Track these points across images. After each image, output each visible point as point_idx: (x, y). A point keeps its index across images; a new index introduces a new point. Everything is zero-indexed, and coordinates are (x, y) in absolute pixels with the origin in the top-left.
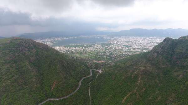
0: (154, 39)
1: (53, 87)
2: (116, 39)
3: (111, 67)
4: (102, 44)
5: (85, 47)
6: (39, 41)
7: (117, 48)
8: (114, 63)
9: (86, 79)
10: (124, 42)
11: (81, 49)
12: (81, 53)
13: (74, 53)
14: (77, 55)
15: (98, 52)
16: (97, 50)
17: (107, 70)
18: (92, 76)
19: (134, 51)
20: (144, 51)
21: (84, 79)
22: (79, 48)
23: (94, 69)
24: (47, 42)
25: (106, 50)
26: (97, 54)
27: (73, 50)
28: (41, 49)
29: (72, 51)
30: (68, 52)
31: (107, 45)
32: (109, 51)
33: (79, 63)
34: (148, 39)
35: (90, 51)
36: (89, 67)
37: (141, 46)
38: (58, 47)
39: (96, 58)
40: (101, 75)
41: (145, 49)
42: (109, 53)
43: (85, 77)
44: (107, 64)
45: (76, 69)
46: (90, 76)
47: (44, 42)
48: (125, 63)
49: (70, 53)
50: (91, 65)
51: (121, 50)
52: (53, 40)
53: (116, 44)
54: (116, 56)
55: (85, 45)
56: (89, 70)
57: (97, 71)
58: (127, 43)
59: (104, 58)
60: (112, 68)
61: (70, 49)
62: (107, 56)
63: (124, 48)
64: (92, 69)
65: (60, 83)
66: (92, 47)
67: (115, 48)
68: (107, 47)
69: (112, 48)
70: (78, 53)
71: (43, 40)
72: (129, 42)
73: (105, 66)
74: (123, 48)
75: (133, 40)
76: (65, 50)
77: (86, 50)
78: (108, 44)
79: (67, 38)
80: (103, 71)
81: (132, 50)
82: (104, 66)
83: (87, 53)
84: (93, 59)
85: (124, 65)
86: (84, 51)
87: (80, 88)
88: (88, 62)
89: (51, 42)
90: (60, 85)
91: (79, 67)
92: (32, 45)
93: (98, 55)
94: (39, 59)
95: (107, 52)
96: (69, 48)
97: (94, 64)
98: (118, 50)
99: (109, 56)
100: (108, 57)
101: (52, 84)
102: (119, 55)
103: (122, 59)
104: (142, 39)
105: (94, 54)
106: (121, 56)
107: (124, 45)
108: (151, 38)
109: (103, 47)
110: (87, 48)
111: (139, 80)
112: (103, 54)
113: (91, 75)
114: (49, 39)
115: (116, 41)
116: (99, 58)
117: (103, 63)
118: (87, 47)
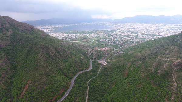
0: (162, 25)
1: (25, 90)
2: (119, 26)
3: (119, 56)
4: (105, 31)
5: (87, 33)
6: (40, 28)
7: (123, 34)
8: (122, 51)
9: (83, 74)
10: (129, 28)
11: (81, 35)
12: (81, 40)
13: (73, 39)
14: (77, 41)
15: (101, 39)
16: (99, 37)
17: (114, 60)
18: (91, 71)
19: (143, 37)
20: (155, 37)
21: (80, 75)
22: (80, 34)
23: (95, 59)
24: (47, 29)
25: (109, 36)
26: (99, 41)
27: (73, 37)
28: (23, 30)
29: (71, 38)
30: (67, 38)
31: (110, 32)
32: (114, 38)
33: (75, 51)
34: (155, 25)
35: (91, 38)
36: (88, 56)
37: (149, 32)
38: (57, 34)
39: (98, 45)
40: (105, 69)
41: (155, 35)
42: (113, 39)
43: (81, 72)
44: (113, 52)
45: (69, 59)
46: (89, 70)
47: (44, 29)
48: (141, 52)
49: (69, 39)
50: (91, 54)
51: (128, 36)
52: (53, 27)
53: (120, 31)
54: (122, 42)
55: (87, 32)
56: (88, 61)
57: (100, 62)
58: (132, 30)
59: (108, 46)
60: (122, 59)
61: (70, 36)
62: (111, 42)
63: (131, 34)
64: (92, 59)
65: (36, 84)
66: (94, 33)
67: (120, 34)
68: (110, 33)
69: (116, 34)
70: (77, 40)
71: (44, 27)
72: (135, 28)
73: (111, 55)
74: (129, 34)
75: (139, 27)
76: (63, 37)
77: (88, 36)
78: (112, 30)
79: (69, 25)
80: (107, 62)
81: (140, 37)
82: (109, 55)
83: (88, 39)
84: (95, 46)
85: (139, 54)
86: (85, 37)
87: (71, 92)
88: (88, 50)
89: (51, 29)
90: (35, 88)
91: (74, 57)
92: (8, 25)
93: (101, 42)
94: (15, 44)
95: (111, 38)
96: (69, 34)
97: (96, 52)
98: (124, 36)
99: (114, 43)
100: (112, 44)
101: (23, 86)
102: (127, 42)
103: (133, 47)
104: (149, 26)
105: (96, 41)
106: (129, 42)
107: (130, 32)
108: (158, 25)
109: (106, 33)
110: (88, 35)
111: (174, 82)
112: (106, 40)
113: (91, 68)
114: (50, 26)
115: (120, 28)
116: (102, 45)
117: (107, 50)
118: (89, 33)
